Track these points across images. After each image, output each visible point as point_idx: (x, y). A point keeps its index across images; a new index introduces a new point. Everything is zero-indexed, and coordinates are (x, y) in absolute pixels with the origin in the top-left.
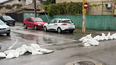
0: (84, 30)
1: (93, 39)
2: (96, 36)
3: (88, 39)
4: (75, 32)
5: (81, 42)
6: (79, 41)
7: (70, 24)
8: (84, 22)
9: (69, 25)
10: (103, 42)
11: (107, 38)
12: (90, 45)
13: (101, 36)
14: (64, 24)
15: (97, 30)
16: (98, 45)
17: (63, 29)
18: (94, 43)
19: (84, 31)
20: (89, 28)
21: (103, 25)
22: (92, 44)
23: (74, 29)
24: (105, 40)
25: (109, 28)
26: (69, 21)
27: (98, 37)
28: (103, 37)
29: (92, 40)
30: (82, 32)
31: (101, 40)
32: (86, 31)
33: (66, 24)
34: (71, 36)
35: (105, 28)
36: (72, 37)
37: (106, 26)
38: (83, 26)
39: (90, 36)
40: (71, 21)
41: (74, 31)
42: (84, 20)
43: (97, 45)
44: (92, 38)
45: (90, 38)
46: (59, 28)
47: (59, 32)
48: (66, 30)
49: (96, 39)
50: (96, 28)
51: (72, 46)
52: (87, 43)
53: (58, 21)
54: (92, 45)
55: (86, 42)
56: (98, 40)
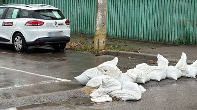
0: (101, 41)
1: (124, 76)
2: (138, 66)
3: (104, 77)
4: (71, 49)
5: (83, 85)
6: (76, 81)
7: (54, 21)
8: (103, 16)
9: (49, 25)
10: (158, 88)
11: (174, 72)
12: (110, 99)
13: (154, 67)
14: (35, 24)
15: (145, 42)
16: (138, 97)
17: (30, 39)
18: (124, 91)
19: (102, 45)
20: (119, 34)
21: (167, 26)
22: (117, 93)
23: (67, 40)
24: (167, 78)
25: (187, 37)
26: (50, 11)
27: (142, 71)
28: (162, 68)
29: (117, 82)
30: (93, 48)
31: (151, 80)
32: (107, 45)
33: (42, 23)
34: (55, 63)
35: (174, 37)
36: (56, 67)
37: (175, 28)
38: (98, 29)
39: (112, 64)
40: (58, 11)
41: (67, 46)
42: (100, 9)
43: (135, 101)
44: (119, 72)
45: (112, 71)
46: (17, 34)
47: (17, 48)
48: (40, 42)
49: (135, 76)
50: (141, 36)
51: (45, 101)
52: (101, 89)
53: (16, 12)
54: (116, 99)
55: (97, 87)
56: (144, 81)
